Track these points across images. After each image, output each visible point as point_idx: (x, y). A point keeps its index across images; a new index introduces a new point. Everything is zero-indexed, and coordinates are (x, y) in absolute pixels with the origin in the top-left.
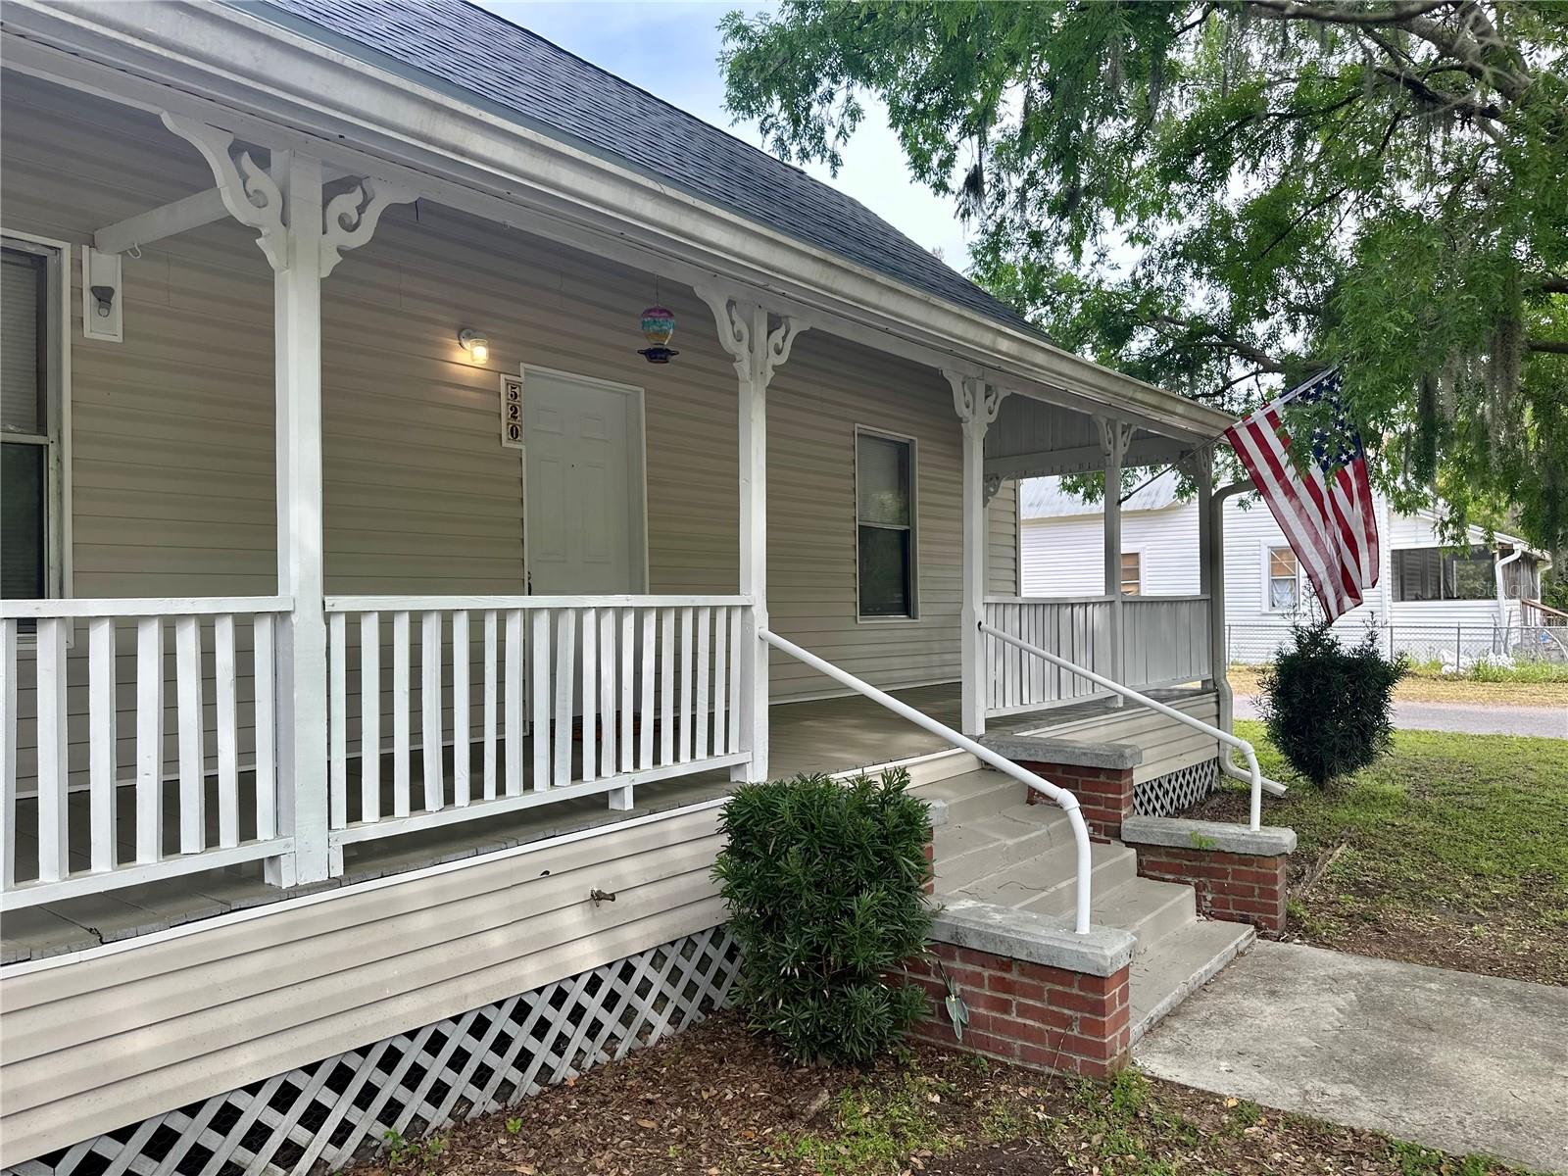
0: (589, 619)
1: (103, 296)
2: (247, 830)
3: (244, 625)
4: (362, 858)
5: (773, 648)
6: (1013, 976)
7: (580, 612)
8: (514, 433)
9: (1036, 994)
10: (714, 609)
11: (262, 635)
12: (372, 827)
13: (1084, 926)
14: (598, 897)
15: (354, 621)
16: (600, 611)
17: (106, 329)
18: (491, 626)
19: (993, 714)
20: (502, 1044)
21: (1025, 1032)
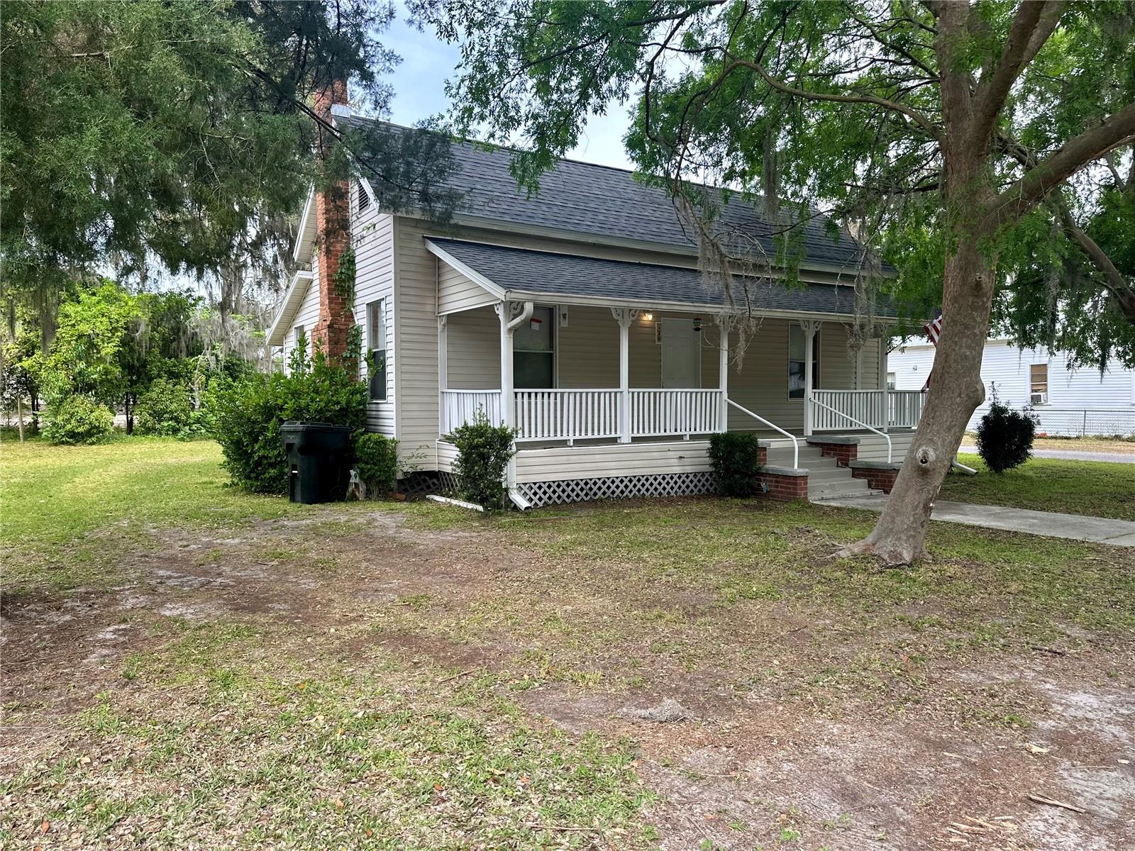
0: (679, 394)
1: (564, 316)
2: (616, 433)
3: (616, 393)
4: (635, 440)
5: (729, 404)
6: (780, 479)
7: (677, 392)
8: (659, 339)
9: (784, 483)
10: (711, 393)
11: (618, 395)
12: (636, 435)
13: (796, 467)
14: (681, 457)
15: (633, 393)
16: (682, 392)
17: (565, 324)
18: (658, 394)
19: (814, 429)
20: (660, 484)
21: (782, 492)
